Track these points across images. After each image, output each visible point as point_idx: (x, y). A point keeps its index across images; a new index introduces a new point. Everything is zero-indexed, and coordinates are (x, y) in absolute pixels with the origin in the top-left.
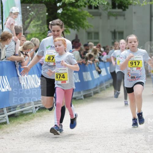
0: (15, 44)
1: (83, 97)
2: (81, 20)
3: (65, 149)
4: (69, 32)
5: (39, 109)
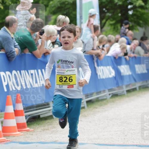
0: (93, 40)
3: (134, 130)
4: (138, 30)
5: (112, 96)
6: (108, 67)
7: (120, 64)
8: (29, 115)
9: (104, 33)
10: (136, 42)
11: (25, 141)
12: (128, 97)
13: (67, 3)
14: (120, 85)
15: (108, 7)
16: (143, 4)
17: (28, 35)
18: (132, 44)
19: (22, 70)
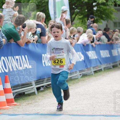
0: (66, 31)
1: (112, 67)
2: (110, 14)
3: (101, 103)
4: (102, 23)
5: (82, 76)
6: (78, 53)
7: (88, 50)
8: (16, 93)
9: (74, 25)
10: (100, 32)
11: (13, 113)
12: (95, 76)
13: (43, 1)
14: (89, 67)
15: (76, 5)
16: (105, 1)
17: (13, 28)
18: (97, 34)
19: (9, 56)
